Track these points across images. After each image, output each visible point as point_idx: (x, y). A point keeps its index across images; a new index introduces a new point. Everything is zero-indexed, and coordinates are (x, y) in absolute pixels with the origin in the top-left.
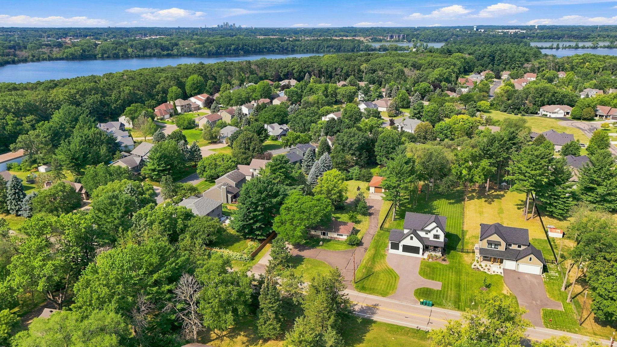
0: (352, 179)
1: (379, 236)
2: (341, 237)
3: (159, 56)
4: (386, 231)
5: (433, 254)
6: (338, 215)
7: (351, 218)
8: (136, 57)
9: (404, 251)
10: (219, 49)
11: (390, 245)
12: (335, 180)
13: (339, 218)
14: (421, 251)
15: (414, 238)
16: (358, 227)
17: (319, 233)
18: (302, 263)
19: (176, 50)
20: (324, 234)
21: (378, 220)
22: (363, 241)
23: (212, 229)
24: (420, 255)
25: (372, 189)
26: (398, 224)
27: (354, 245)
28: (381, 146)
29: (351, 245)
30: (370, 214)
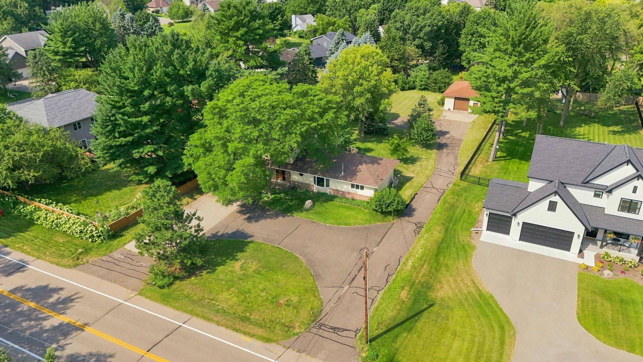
0: (414, 88)
1: (457, 194)
2: (359, 191)
4: (474, 182)
5: (614, 253)
6: (369, 145)
7: (396, 150)
9: (523, 237)
11: (486, 220)
12: (364, 63)
13: (370, 150)
14: (576, 243)
15: (561, 205)
16: (407, 171)
17: (309, 179)
18: (240, 255)
20: (320, 182)
21: (456, 158)
22: (414, 204)
23: (29, 154)
24: (571, 255)
25: (449, 103)
26: (503, 168)
27: (390, 213)
28: (472, 34)
29: (382, 213)
30: (440, 147)
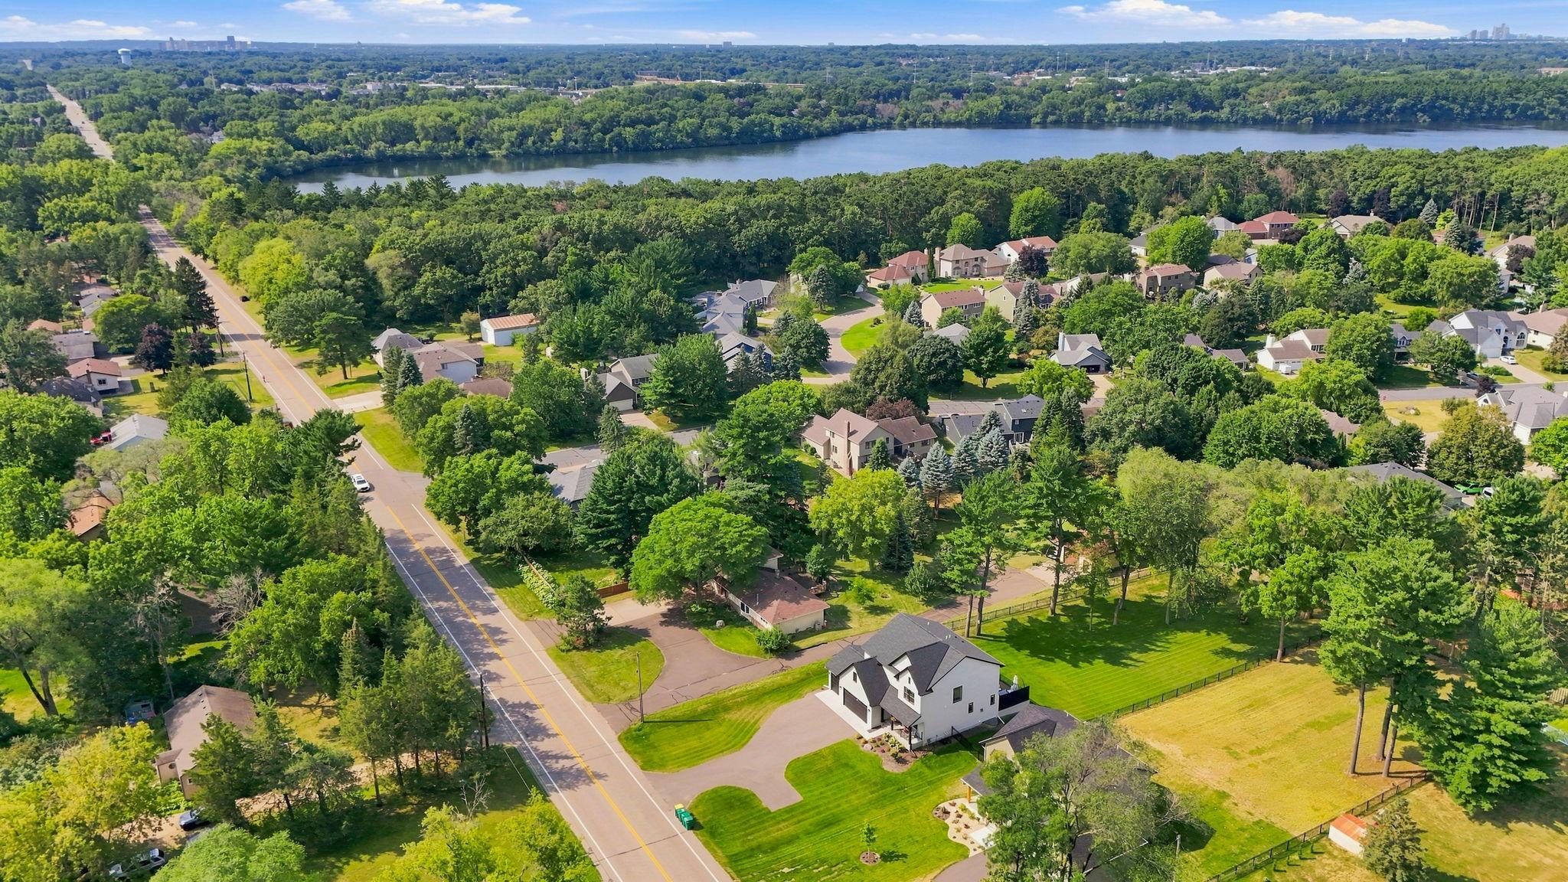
3: (1180, 123)
5: (896, 736)
8: (1121, 124)
9: (845, 703)
10: (1352, 108)
14: (870, 717)
16: (858, 620)
19: (1227, 110)
20: (742, 607)
24: (865, 728)
